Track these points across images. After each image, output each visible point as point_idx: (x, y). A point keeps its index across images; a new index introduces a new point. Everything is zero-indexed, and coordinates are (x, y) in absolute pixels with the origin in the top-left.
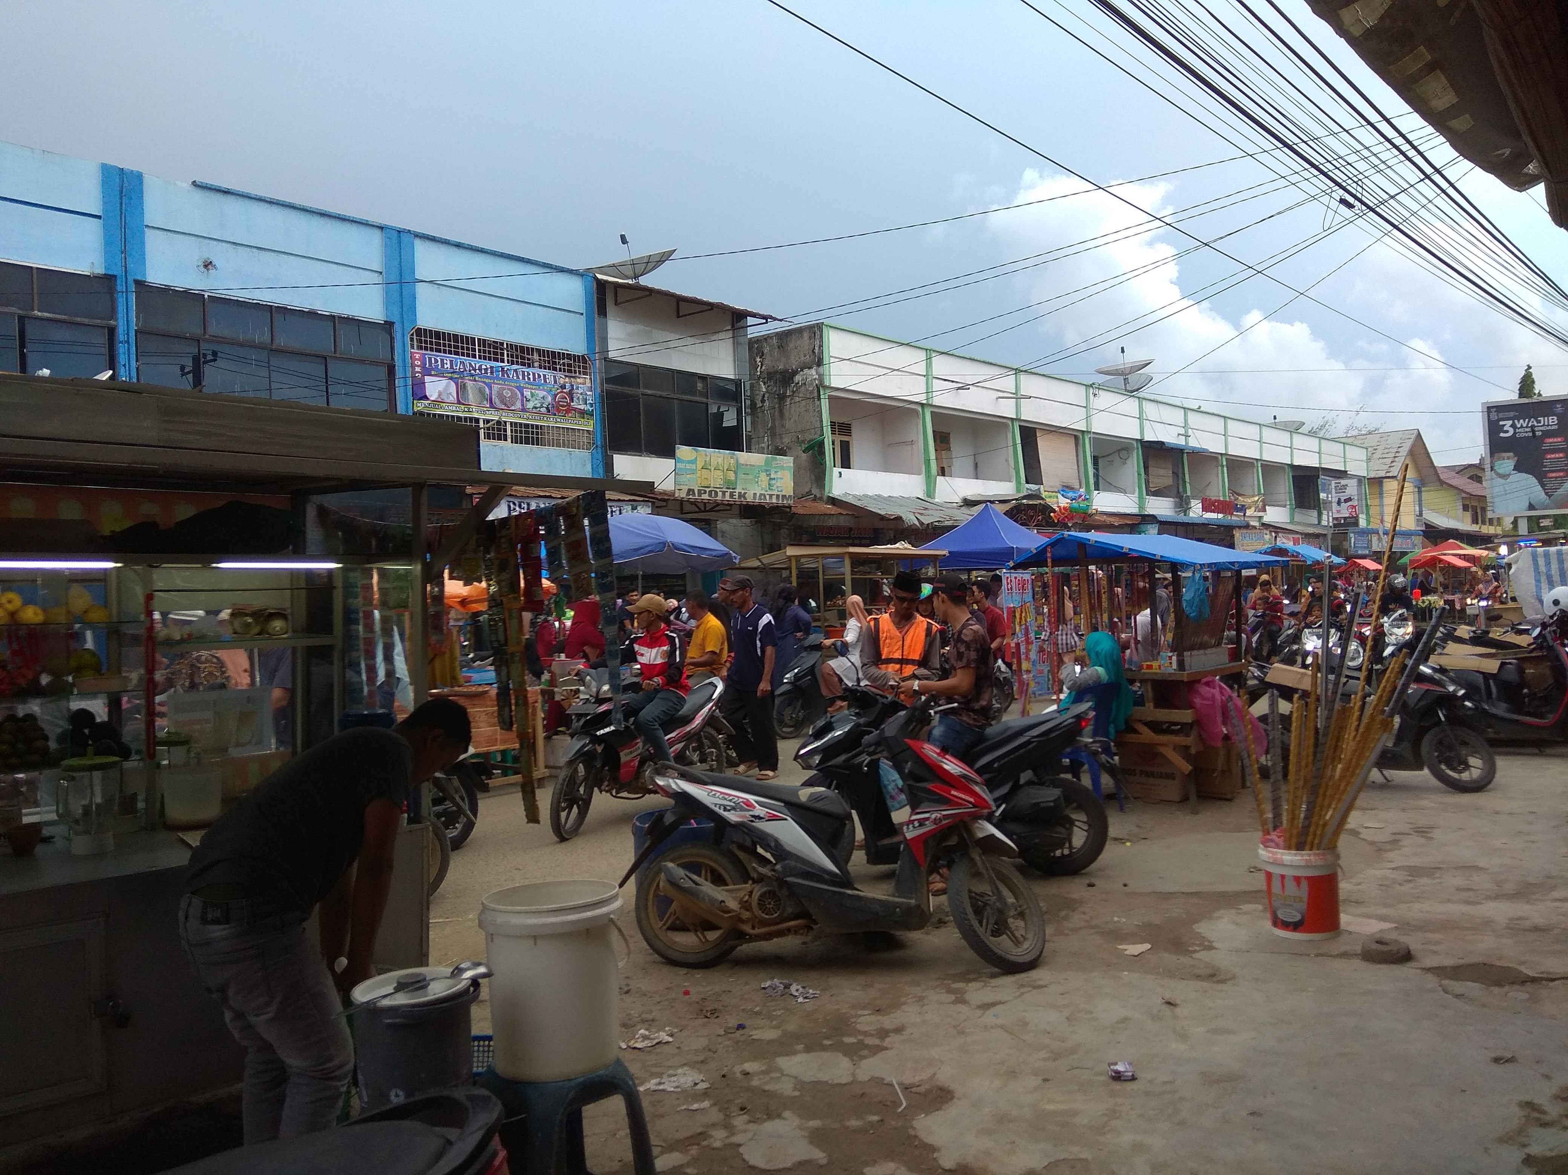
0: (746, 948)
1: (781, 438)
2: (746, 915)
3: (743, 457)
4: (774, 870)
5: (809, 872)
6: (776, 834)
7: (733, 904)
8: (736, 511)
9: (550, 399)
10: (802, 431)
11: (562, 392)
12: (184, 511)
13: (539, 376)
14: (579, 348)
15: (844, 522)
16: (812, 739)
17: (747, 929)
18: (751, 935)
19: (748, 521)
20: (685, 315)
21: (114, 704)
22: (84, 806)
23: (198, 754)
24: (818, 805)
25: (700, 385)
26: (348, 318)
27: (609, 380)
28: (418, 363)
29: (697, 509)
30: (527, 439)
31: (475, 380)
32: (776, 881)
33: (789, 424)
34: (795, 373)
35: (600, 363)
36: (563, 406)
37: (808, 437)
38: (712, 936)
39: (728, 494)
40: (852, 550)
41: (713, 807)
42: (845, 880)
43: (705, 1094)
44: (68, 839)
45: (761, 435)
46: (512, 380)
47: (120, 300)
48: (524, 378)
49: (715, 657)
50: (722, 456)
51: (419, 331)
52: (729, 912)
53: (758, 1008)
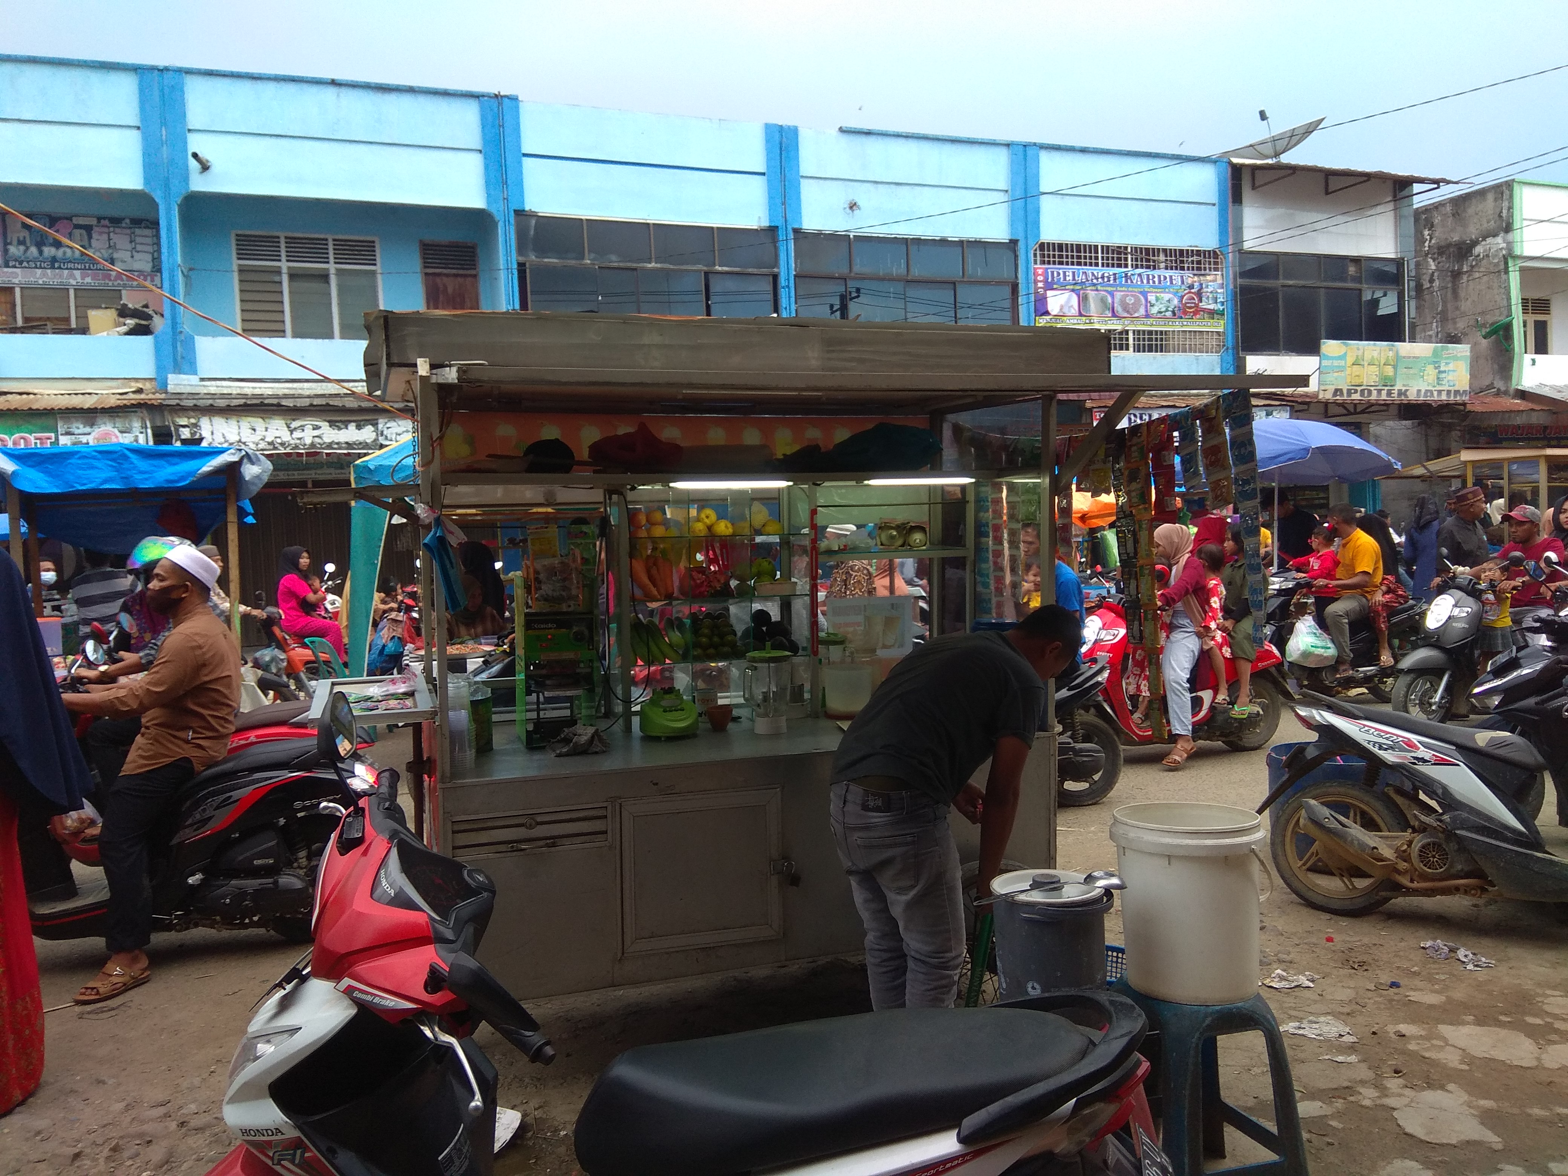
0: (1400, 902)
1: (1455, 323)
2: (1403, 865)
3: (1405, 348)
4: (1441, 821)
5: (1485, 827)
6: (1444, 781)
7: (1387, 853)
8: (1394, 411)
9: (1176, 302)
10: (1483, 313)
11: (1190, 293)
12: (842, 435)
13: (1165, 278)
14: (1208, 241)
15: (1536, 419)
16: (1491, 676)
17: (1405, 881)
18: (1408, 889)
19: (1408, 423)
20: (1335, 191)
21: (786, 606)
22: (763, 693)
23: (852, 653)
24: (1502, 752)
25: (1352, 270)
26: (976, 241)
27: (1243, 275)
28: (1040, 278)
29: (1345, 412)
30: (1150, 346)
31: (1097, 290)
32: (1442, 833)
33: (1465, 306)
34: (1475, 243)
35: (1234, 257)
36: (1190, 308)
37: (1490, 319)
38: (1361, 883)
39: (1384, 393)
40: (1550, 452)
41: (1365, 744)
42: (1533, 840)
43: (1352, 1048)
44: (752, 720)
45: (1429, 320)
46: (1137, 286)
47: (781, 248)
48: (1148, 282)
49: (1366, 578)
50: (1378, 348)
51: (1042, 246)
52: (1382, 861)
53: (1416, 968)
